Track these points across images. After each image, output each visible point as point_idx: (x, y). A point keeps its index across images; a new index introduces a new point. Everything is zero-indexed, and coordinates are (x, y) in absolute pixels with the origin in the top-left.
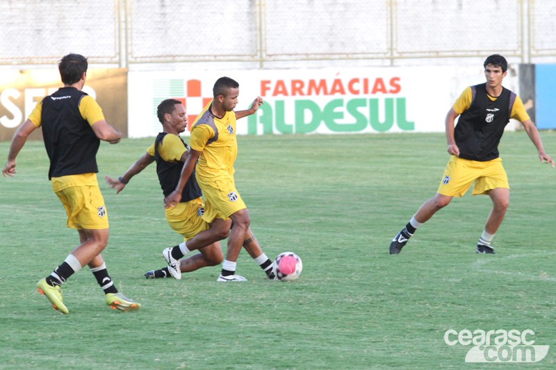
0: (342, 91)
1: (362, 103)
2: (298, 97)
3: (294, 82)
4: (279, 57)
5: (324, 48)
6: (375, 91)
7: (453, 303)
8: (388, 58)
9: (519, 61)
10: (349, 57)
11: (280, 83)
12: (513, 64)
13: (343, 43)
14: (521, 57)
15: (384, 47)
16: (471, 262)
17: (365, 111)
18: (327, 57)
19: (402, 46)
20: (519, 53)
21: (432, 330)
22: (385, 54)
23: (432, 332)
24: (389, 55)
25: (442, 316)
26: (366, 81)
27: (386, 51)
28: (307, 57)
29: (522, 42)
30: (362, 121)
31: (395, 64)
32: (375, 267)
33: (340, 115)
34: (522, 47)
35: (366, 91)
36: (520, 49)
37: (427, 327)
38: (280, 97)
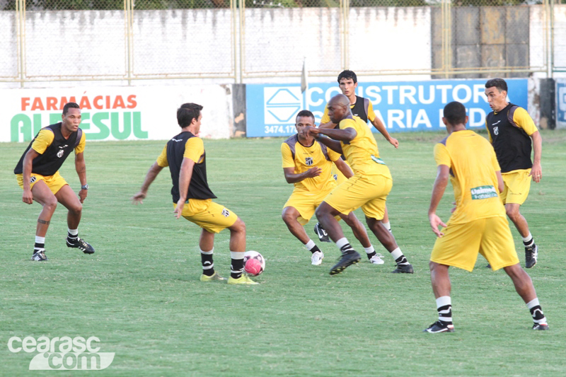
0: (89, 107)
1: (105, 116)
2: (52, 111)
3: (49, 99)
4: (37, 78)
5: (74, 71)
6: (115, 106)
8: (125, 79)
9: (232, 81)
10: (93, 78)
11: (38, 100)
12: (228, 84)
13: (89, 67)
14: (235, 79)
15: (123, 71)
17: (107, 123)
18: (76, 78)
19: (137, 69)
20: (232, 75)
21: (162, 301)
22: (124, 76)
23: (162, 303)
24: (126, 77)
25: (171, 290)
26: (108, 98)
27: (124, 73)
28: (60, 78)
29: (235, 66)
30: (105, 131)
31: (132, 84)
32: (115, 251)
34: (235, 70)
35: (108, 107)
36: (233, 72)
37: (158, 299)
38: (38, 111)
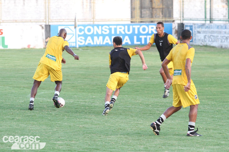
7: (21, 109)
9: (44, 24)
16: (27, 95)
19: (3, 18)
20: (45, 21)
23: (13, 120)
25: (17, 114)
29: (46, 17)
34: (46, 19)
36: (45, 19)
37: (11, 118)
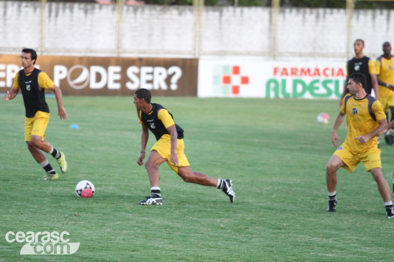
0: (319, 74)
1: (330, 81)
2: (294, 77)
3: (292, 69)
5: (310, 50)
6: (338, 75)
11: (285, 69)
13: (321, 47)
17: (332, 86)
26: (333, 70)
30: (330, 92)
33: (318, 88)
35: (333, 74)
